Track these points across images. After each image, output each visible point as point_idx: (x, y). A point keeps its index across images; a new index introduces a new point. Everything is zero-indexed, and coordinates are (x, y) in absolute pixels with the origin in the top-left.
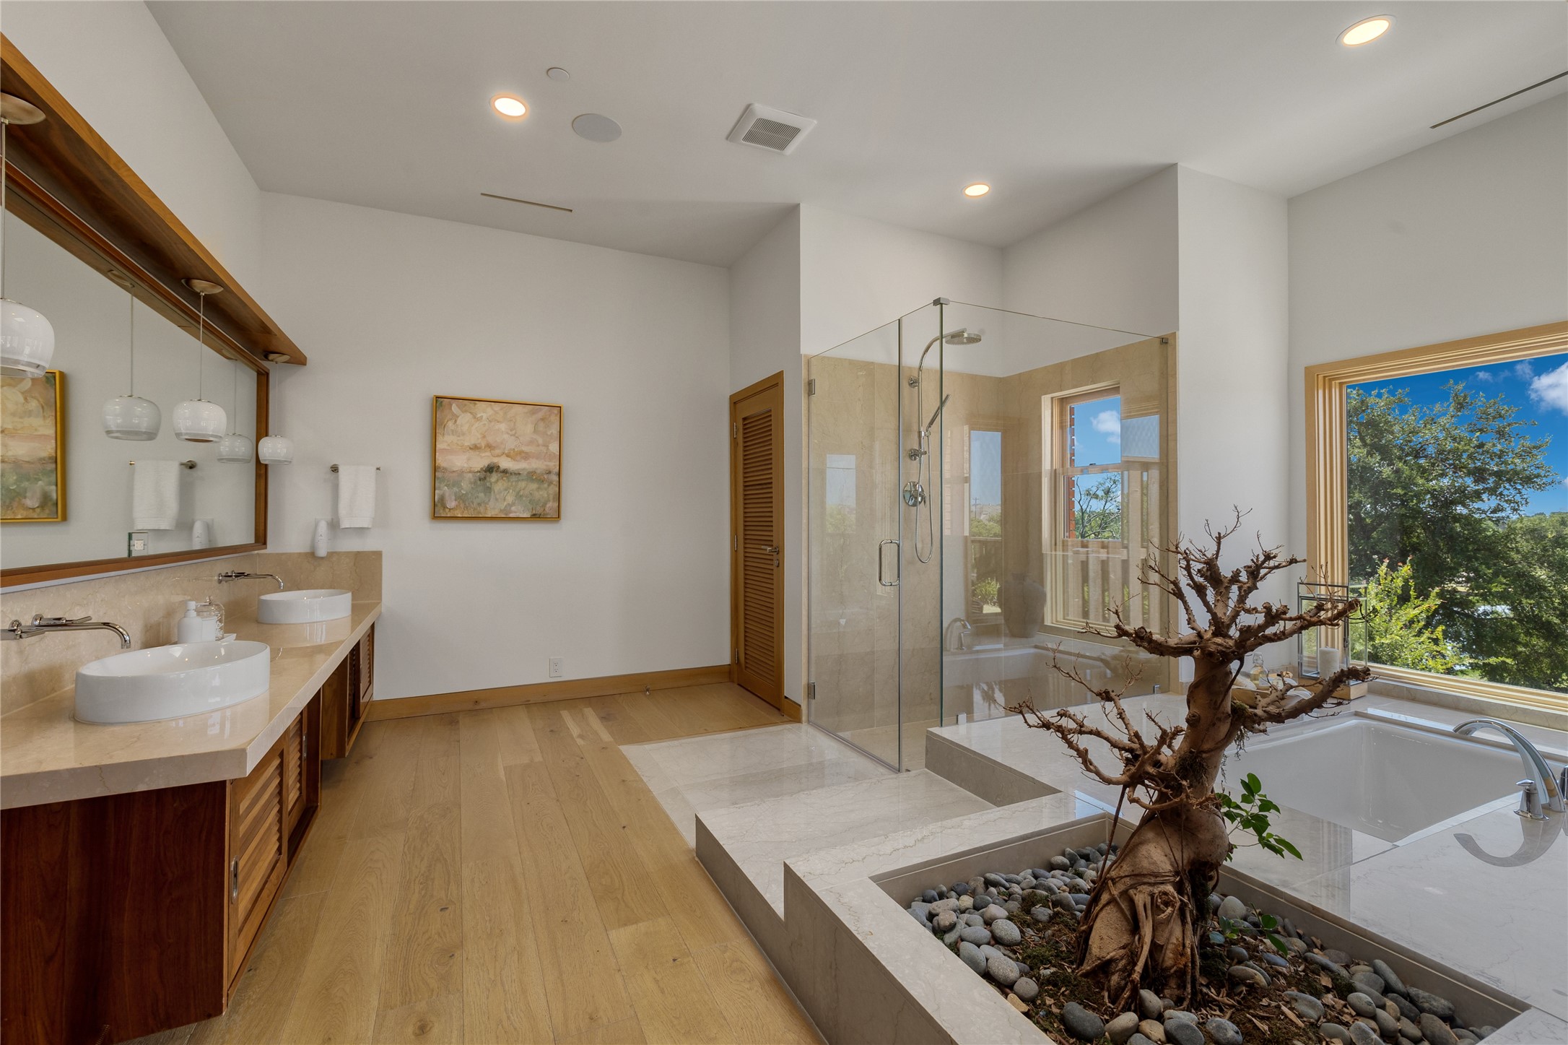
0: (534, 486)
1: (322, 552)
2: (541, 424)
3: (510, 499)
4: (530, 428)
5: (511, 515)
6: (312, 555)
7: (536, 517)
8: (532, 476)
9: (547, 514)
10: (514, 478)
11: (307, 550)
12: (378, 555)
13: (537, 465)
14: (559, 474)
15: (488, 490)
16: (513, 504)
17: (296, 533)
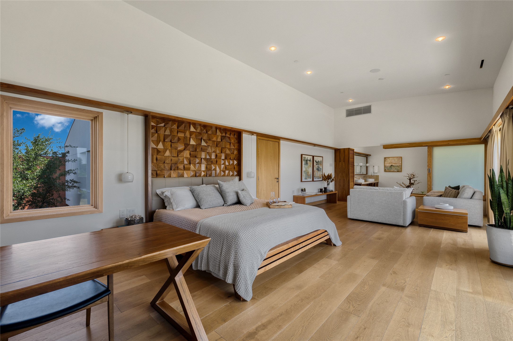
0: (397, 167)
3: (394, 169)
4: (397, 160)
5: (394, 171)
6: (372, 175)
7: (398, 171)
8: (397, 166)
9: (400, 171)
10: (395, 166)
12: (378, 176)
13: (398, 165)
14: (401, 166)
15: (391, 168)
17: (370, 172)
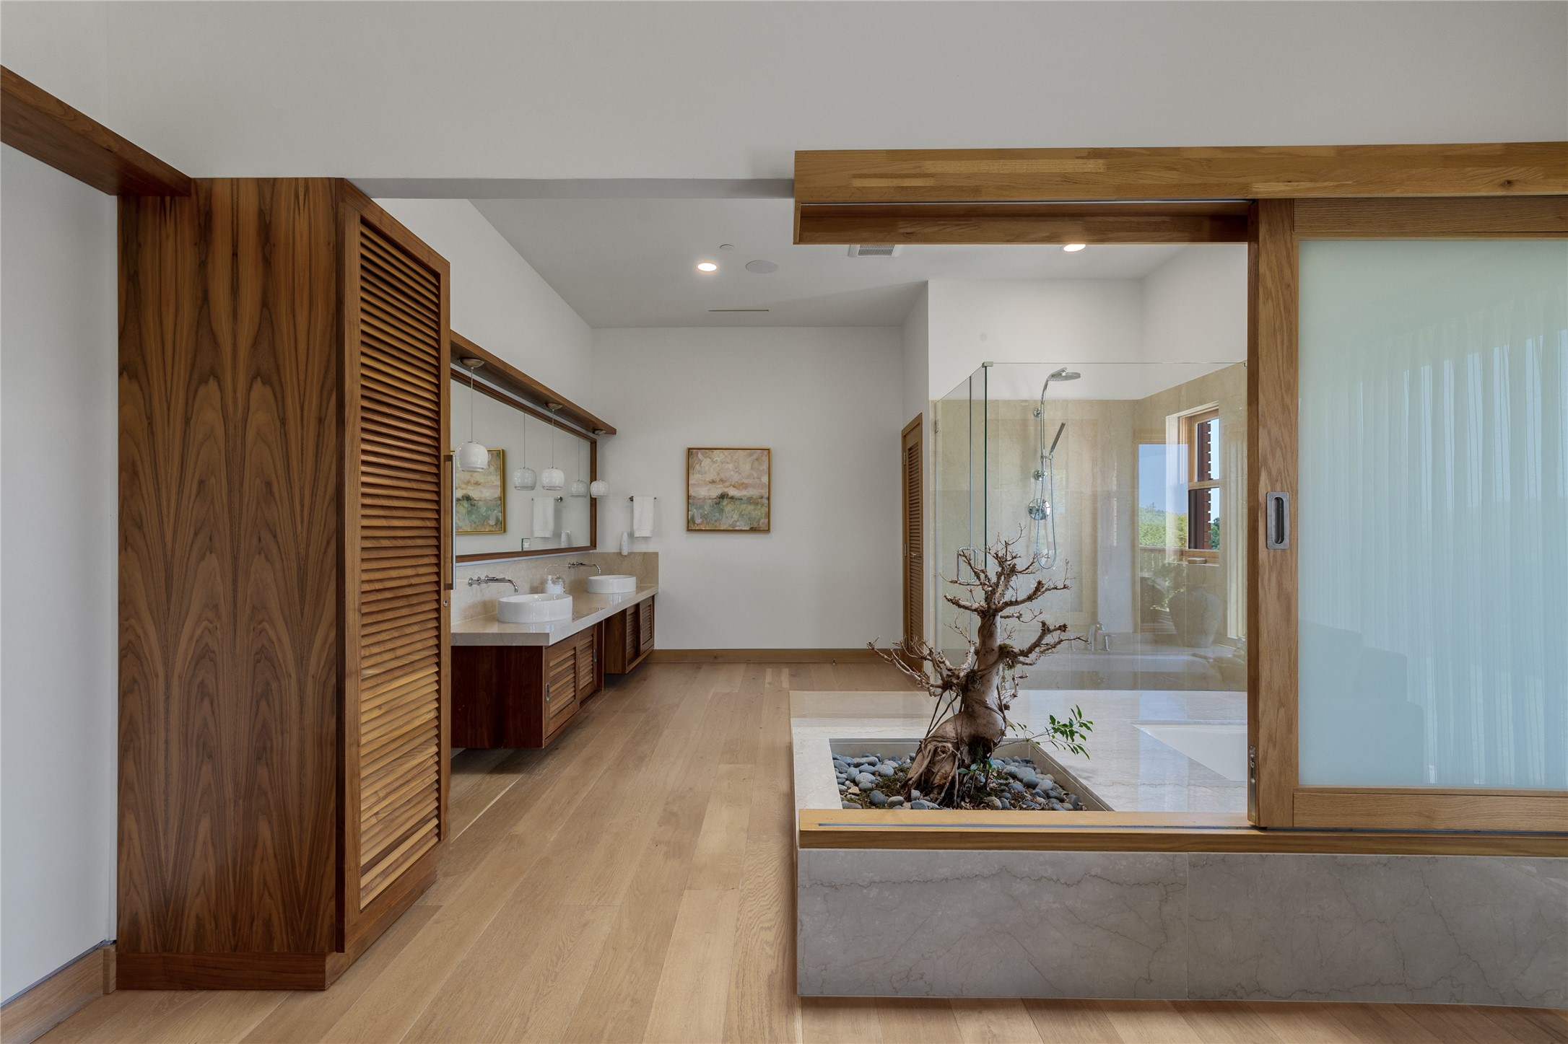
0: (751, 507)
1: (625, 553)
2: (756, 463)
3: (736, 517)
4: (748, 466)
5: (737, 528)
6: (620, 554)
7: (753, 530)
8: (750, 500)
9: (760, 528)
10: (738, 502)
11: (618, 551)
12: (656, 554)
13: (753, 493)
14: (769, 499)
15: (721, 511)
16: (738, 521)
17: (610, 542)
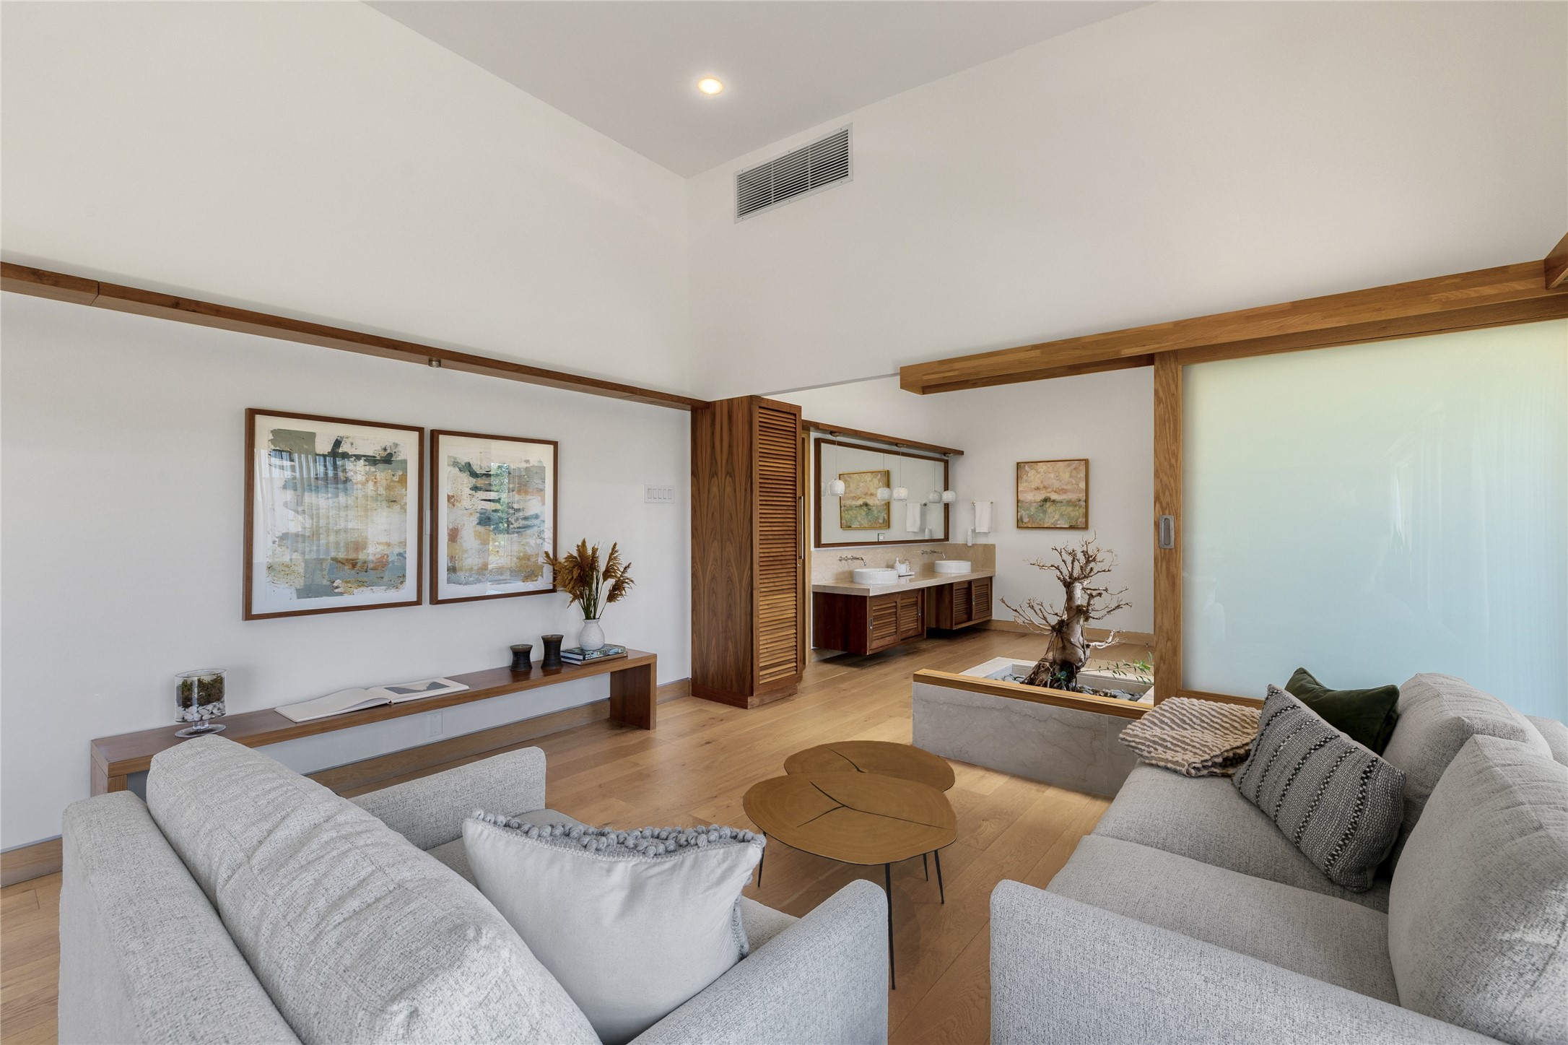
0: (1071, 509)
1: (970, 544)
2: (1074, 472)
3: (1057, 517)
4: (1067, 475)
5: (1058, 526)
6: (966, 545)
7: (1072, 528)
8: (1069, 503)
9: (1079, 526)
10: (1059, 505)
11: (965, 543)
12: (994, 546)
13: (1072, 496)
14: (1086, 501)
15: (1045, 512)
16: (1059, 520)
17: (960, 534)
